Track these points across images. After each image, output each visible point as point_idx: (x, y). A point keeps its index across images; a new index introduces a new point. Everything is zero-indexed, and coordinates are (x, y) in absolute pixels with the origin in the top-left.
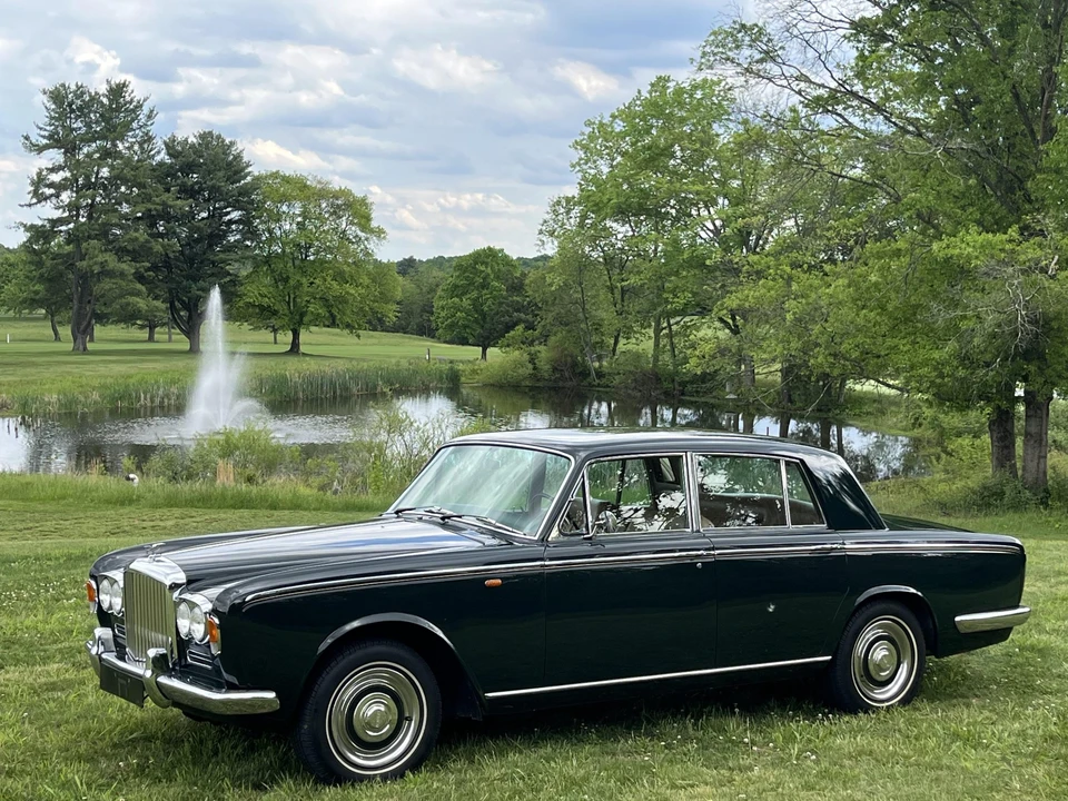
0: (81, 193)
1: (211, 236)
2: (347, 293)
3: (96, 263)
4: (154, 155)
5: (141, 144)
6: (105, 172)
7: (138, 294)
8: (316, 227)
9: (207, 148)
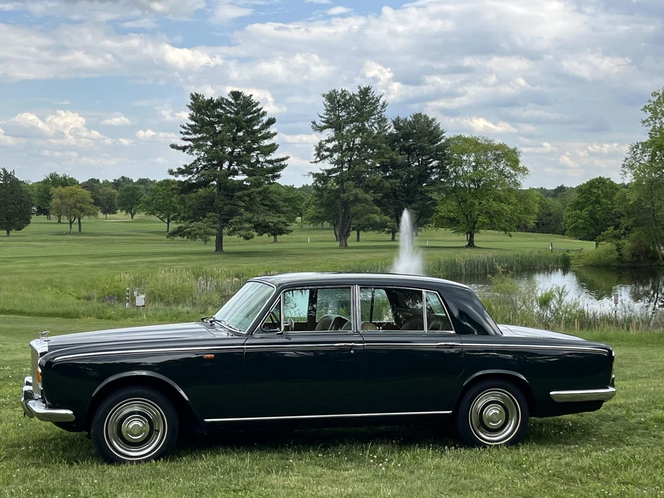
0: (344, 154)
1: (420, 176)
2: (502, 209)
3: (351, 195)
4: (387, 129)
5: (379, 123)
6: (358, 141)
7: (376, 212)
8: (484, 168)
9: (418, 124)
